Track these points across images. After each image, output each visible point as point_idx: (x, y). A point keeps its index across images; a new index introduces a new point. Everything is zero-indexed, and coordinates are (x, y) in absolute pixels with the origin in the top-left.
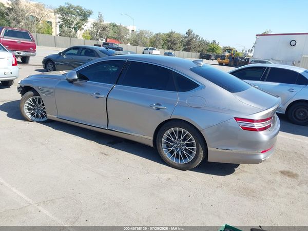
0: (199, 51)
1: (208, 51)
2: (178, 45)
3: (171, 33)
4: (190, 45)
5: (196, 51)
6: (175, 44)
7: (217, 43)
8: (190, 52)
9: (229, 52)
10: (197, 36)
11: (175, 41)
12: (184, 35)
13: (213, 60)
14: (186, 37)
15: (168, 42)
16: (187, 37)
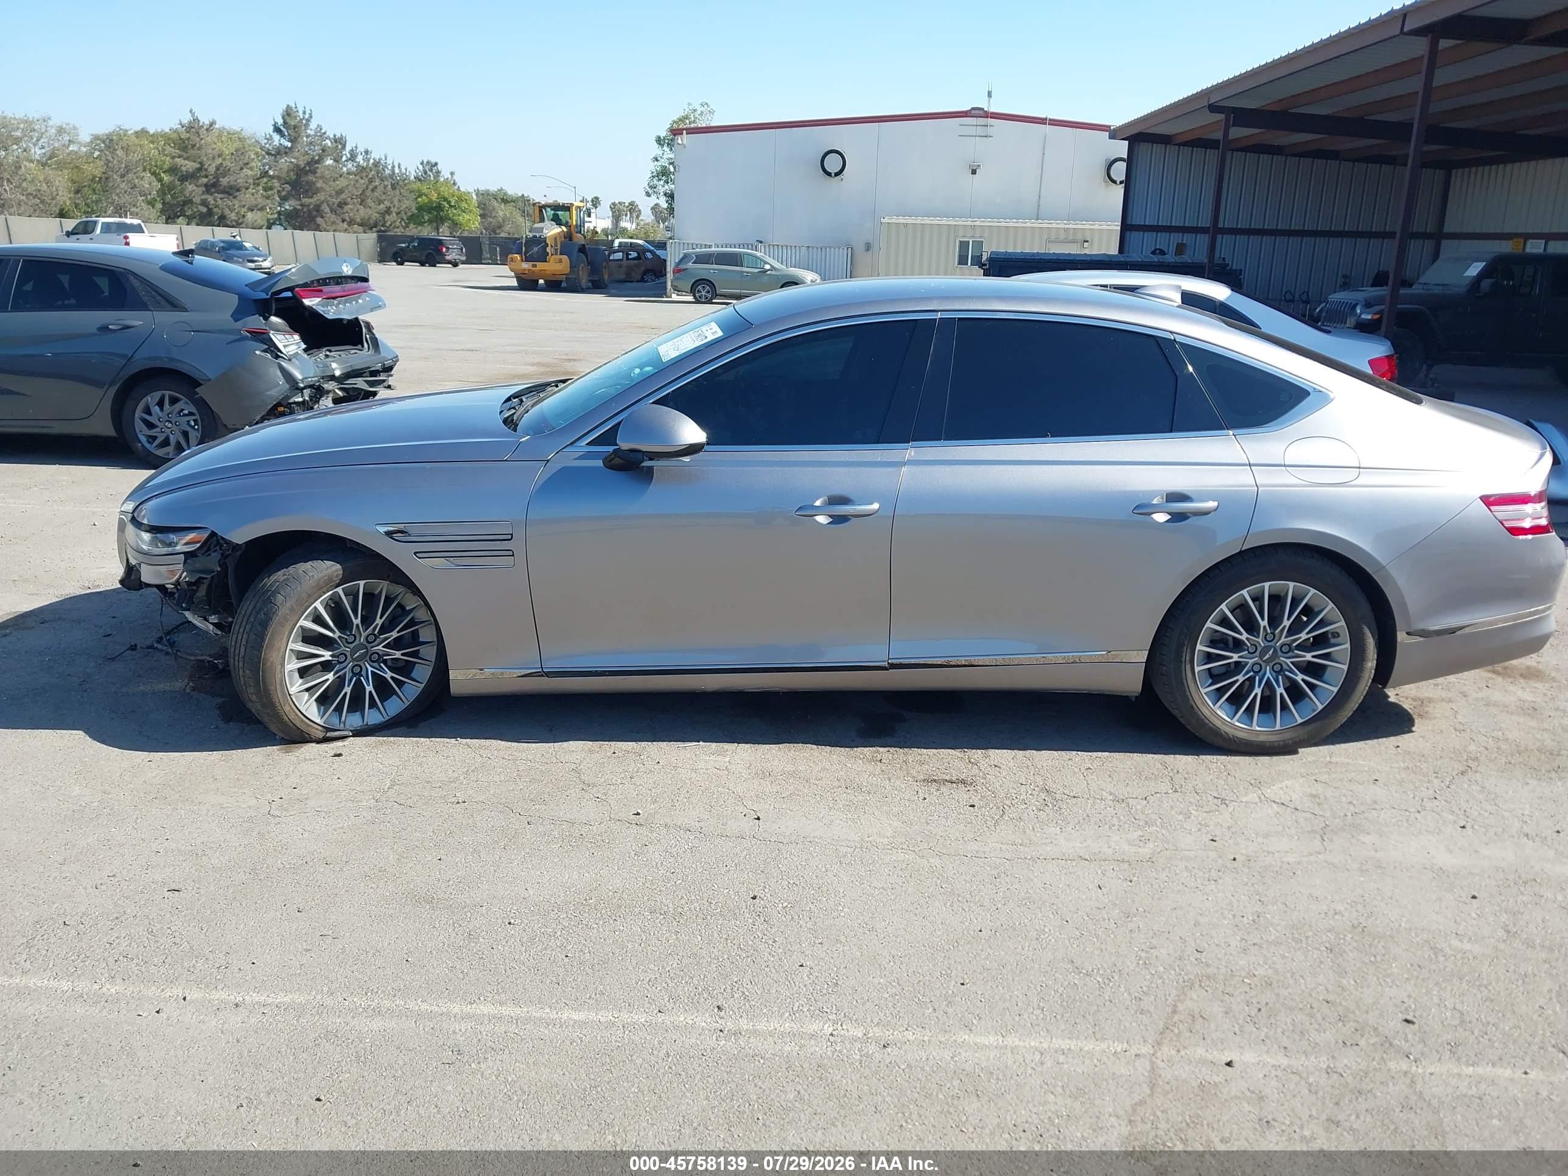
0: (367, 225)
1: (414, 219)
2: (248, 197)
3: (193, 127)
4: (310, 190)
5: (351, 223)
6: (231, 191)
7: (445, 174)
8: (318, 228)
9: (557, 220)
10: (340, 142)
11: (227, 172)
12: (270, 139)
13: (455, 265)
14: (280, 152)
15: (185, 178)
16: (286, 152)
